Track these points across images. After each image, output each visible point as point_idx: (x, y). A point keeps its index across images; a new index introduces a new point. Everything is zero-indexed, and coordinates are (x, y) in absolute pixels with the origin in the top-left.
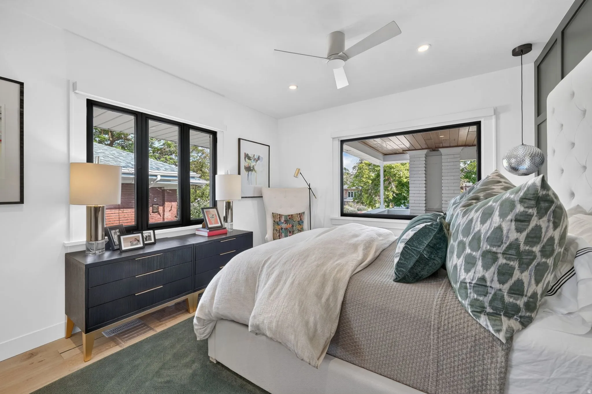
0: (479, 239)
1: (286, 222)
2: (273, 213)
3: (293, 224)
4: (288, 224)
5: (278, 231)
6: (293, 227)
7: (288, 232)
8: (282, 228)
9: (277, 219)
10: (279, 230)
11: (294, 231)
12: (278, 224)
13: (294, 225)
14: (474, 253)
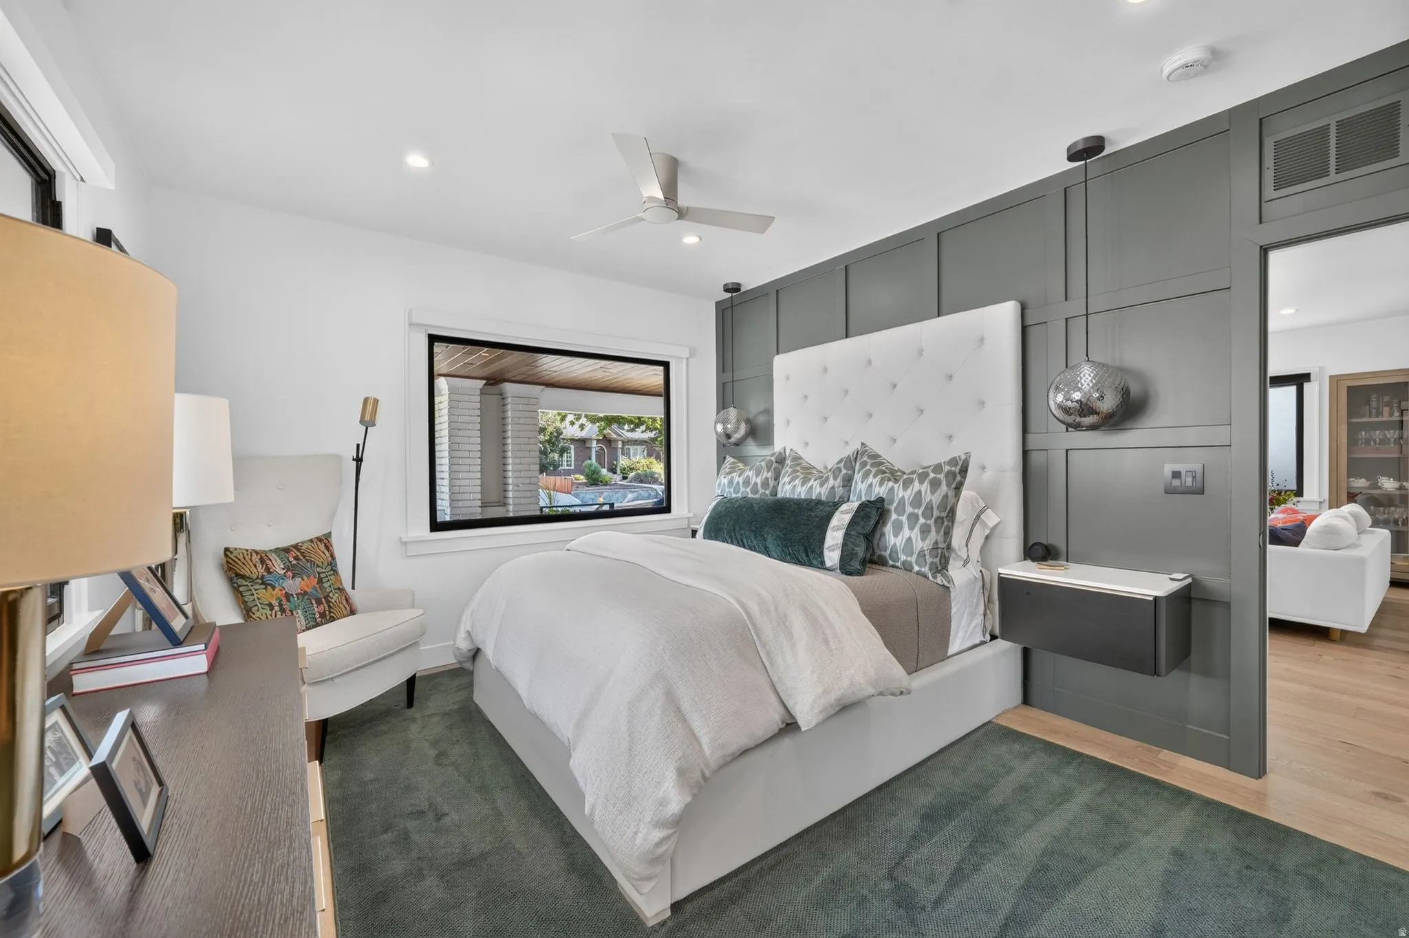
0: (932, 508)
1: (294, 570)
2: (227, 550)
3: (319, 574)
4: (305, 578)
5: (277, 608)
6: (323, 583)
7: (314, 602)
8: (288, 596)
9: (255, 566)
10: (280, 605)
11: (328, 596)
12: (263, 583)
13: (322, 576)
14: (929, 522)
